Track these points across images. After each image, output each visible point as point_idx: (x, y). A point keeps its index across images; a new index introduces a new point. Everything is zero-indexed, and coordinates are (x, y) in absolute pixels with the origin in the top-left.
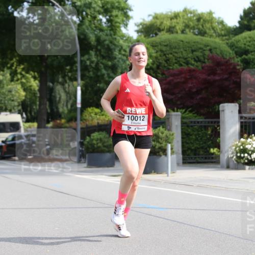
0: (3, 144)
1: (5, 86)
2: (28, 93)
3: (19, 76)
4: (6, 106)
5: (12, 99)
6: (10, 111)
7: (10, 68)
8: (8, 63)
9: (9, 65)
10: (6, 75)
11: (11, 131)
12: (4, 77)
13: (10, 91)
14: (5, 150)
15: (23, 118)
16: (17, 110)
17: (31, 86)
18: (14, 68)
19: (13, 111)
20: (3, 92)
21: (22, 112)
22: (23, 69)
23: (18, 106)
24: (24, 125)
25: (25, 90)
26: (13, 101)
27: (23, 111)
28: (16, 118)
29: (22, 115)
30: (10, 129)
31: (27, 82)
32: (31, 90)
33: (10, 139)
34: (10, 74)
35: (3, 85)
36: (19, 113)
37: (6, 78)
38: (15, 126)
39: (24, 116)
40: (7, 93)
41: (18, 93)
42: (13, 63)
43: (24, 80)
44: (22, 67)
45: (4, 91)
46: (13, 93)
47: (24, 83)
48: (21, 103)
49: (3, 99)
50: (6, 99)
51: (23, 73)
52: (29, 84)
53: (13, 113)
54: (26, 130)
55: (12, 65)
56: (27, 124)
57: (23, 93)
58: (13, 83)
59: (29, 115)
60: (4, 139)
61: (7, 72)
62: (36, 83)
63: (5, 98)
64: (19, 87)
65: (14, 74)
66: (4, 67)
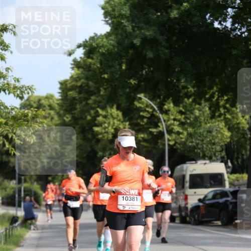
0: (201, 204)
1: (203, 124)
2: (234, 133)
3: (222, 111)
4: (203, 152)
5: (213, 141)
6: (210, 159)
7: (210, 100)
8: (206, 93)
9: (207, 96)
10: (204, 110)
11: (211, 186)
12: (201, 112)
13: (210, 132)
14: (203, 211)
15: (227, 167)
16: (219, 157)
17: (239, 124)
18: (214, 100)
19: (214, 158)
20: (200, 133)
21: (226, 159)
22: (227, 101)
23: (221, 151)
24: (228, 178)
25: (229, 129)
26: (214, 144)
27: (228, 158)
28: (218, 167)
29: (226, 164)
30: (211, 184)
31: (233, 117)
32: (239, 128)
33: (210, 196)
34: (210, 109)
35: (200, 122)
36: (222, 162)
37: (203, 113)
38: (216, 179)
39: (230, 164)
40: (205, 134)
41: (222, 133)
42: (214, 93)
43: (228, 116)
44: (226, 98)
45: (201, 131)
46: (214, 133)
47: (229, 120)
48: (224, 147)
49: (200, 142)
50: (204, 142)
51: (228, 106)
52: (235, 121)
53: (214, 161)
54: (231, 184)
55: (212, 96)
56: (234, 176)
57: (228, 134)
58: (214, 120)
59: (236, 163)
60: (202, 197)
61: (206, 105)
62: (246, 120)
63: (203, 140)
64: (222, 124)
65: (215, 108)
66: (201, 99)
